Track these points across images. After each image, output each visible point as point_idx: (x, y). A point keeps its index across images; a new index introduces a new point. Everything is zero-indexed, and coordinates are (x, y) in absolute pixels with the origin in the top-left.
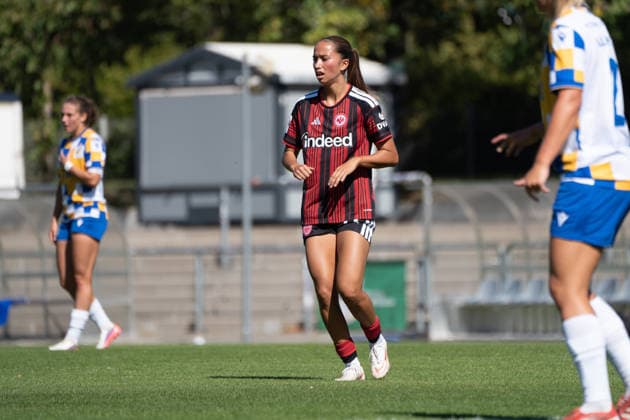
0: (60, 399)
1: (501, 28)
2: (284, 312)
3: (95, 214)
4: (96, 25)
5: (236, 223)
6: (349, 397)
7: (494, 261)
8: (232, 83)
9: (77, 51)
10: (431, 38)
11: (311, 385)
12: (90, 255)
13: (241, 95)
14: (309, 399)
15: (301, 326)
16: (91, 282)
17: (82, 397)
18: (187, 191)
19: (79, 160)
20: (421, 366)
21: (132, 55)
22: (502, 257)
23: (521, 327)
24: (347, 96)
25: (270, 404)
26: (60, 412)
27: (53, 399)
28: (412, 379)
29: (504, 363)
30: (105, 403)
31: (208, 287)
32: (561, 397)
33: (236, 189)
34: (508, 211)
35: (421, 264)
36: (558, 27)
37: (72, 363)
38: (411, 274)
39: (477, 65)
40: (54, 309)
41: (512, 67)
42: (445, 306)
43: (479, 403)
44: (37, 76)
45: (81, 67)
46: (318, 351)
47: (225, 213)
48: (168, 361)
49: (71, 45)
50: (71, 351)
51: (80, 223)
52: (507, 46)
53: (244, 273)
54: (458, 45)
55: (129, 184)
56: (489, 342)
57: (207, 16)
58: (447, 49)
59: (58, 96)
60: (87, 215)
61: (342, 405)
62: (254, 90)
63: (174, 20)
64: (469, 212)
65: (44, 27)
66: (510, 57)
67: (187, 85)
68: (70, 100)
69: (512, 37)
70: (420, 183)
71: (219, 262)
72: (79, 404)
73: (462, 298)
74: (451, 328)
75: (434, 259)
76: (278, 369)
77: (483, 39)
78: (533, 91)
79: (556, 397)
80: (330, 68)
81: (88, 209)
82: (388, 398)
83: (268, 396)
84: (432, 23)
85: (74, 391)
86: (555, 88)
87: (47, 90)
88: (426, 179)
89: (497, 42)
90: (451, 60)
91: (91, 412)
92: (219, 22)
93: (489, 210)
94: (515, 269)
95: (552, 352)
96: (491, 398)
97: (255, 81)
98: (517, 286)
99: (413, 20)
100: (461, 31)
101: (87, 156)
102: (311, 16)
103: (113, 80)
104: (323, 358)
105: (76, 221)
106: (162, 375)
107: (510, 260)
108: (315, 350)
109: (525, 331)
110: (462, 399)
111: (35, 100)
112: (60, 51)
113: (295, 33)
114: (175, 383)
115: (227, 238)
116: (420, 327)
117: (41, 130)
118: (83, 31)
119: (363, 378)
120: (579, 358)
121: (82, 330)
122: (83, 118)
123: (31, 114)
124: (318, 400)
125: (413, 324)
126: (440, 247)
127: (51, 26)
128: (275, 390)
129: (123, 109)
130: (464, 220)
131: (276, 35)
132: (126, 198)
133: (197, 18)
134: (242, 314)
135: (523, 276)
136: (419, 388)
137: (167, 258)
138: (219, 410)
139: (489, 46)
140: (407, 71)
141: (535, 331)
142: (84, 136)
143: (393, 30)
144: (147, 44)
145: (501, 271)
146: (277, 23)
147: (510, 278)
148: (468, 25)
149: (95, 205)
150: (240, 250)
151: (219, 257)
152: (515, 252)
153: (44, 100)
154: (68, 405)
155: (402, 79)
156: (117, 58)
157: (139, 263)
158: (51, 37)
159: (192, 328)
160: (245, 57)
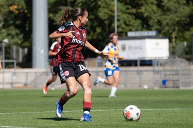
44: (171, 33)
112: (177, 28)
123: (170, 41)
153: (173, 38)
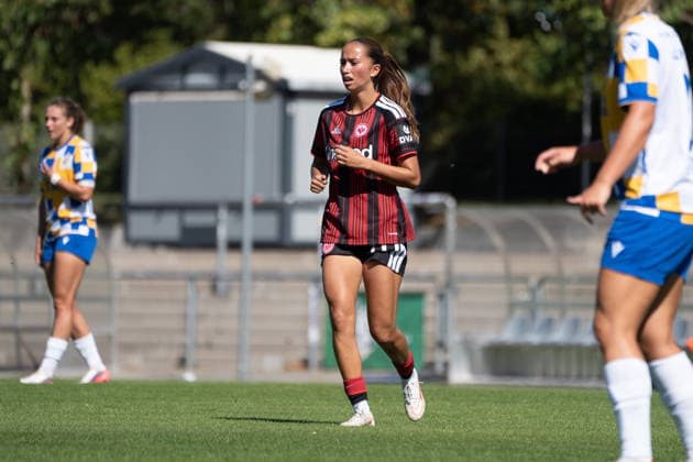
0: (31, 438)
1: (538, 35)
2: (287, 346)
3: (83, 231)
4: (82, 19)
5: (235, 246)
6: (357, 445)
7: (524, 296)
8: (234, 87)
9: (60, 48)
10: (459, 43)
11: (314, 430)
12: (73, 277)
13: (244, 102)
14: (311, 446)
15: (305, 364)
16: (72, 307)
17: (56, 437)
18: (181, 208)
19: (67, 171)
20: (439, 412)
21: (122, 53)
22: (533, 291)
23: (552, 370)
24: (374, 105)
25: (267, 451)
26: (31, 453)
27: (23, 439)
28: (427, 426)
29: (532, 411)
30: (81, 444)
31: (201, 317)
32: (594, 451)
33: (236, 208)
34: (541, 241)
35: (441, 297)
36: (630, 34)
37: (46, 399)
38: (430, 308)
39: (511, 75)
40: (27, 338)
41: (550, 78)
42: (467, 345)
43: (503, 455)
45: (64, 66)
46: (324, 392)
47: (223, 234)
48: (154, 399)
49: (53, 41)
50: (44, 385)
51: (65, 241)
52: (544, 54)
53: (242, 303)
54: (490, 52)
55: (116, 199)
56: (515, 386)
57: (209, 12)
58: (478, 56)
59: (38, 97)
60: (75, 232)
61: (349, 454)
62: (259, 97)
63: (171, 14)
64: (497, 240)
65: (25, 19)
66: (548, 67)
67: (184, 88)
68: (56, 103)
69: (551, 44)
70: (443, 206)
71: (214, 289)
72: (51, 446)
73: (487, 336)
74: (473, 370)
75: (456, 292)
76: (278, 412)
77: (518, 46)
78: (572, 106)
79: (589, 449)
80: (360, 74)
81: (75, 226)
82: (400, 447)
83: (265, 442)
84: (461, 26)
85: (47, 429)
86: (625, 103)
87: (26, 91)
88: (450, 202)
89: (533, 49)
90: (481, 69)
91: (65, 454)
92: (222, 18)
93: (520, 238)
94: (546, 305)
95: (586, 400)
96: (517, 450)
97: (260, 86)
98: (549, 324)
99: (440, 22)
100: (493, 36)
101: (77, 167)
102: (326, 15)
103: (100, 81)
104: (328, 400)
105: (61, 238)
106: (147, 414)
107: (541, 295)
108: (320, 391)
109: (557, 376)
110: (483, 450)
111: (12, 101)
113: (307, 34)
114: (160, 424)
115: (224, 262)
116: (439, 369)
117: (18, 135)
118: (67, 24)
119: (373, 423)
120: (619, 406)
121: (58, 361)
122: (70, 123)
124: (321, 448)
125: (431, 365)
126: (464, 278)
127: (32, 18)
128: (274, 434)
129: (111, 113)
130: (491, 249)
131: (285, 35)
132: (112, 214)
133: (196, 13)
134: (239, 348)
135: (555, 314)
136: (435, 437)
137: (157, 283)
138: (210, 456)
139: (524, 54)
140: (431, 79)
141: (567, 376)
142: (71, 143)
143: (417, 33)
144: (139, 41)
145: (532, 307)
146: (286, 22)
147: (541, 315)
148: (501, 29)
149: (84, 222)
150: (238, 276)
151: (214, 282)
152: (548, 286)
154: (40, 445)
155: (426, 88)
156: (105, 56)
157: (124, 288)
158: (32, 30)
159: (182, 363)
160: (250, 58)
